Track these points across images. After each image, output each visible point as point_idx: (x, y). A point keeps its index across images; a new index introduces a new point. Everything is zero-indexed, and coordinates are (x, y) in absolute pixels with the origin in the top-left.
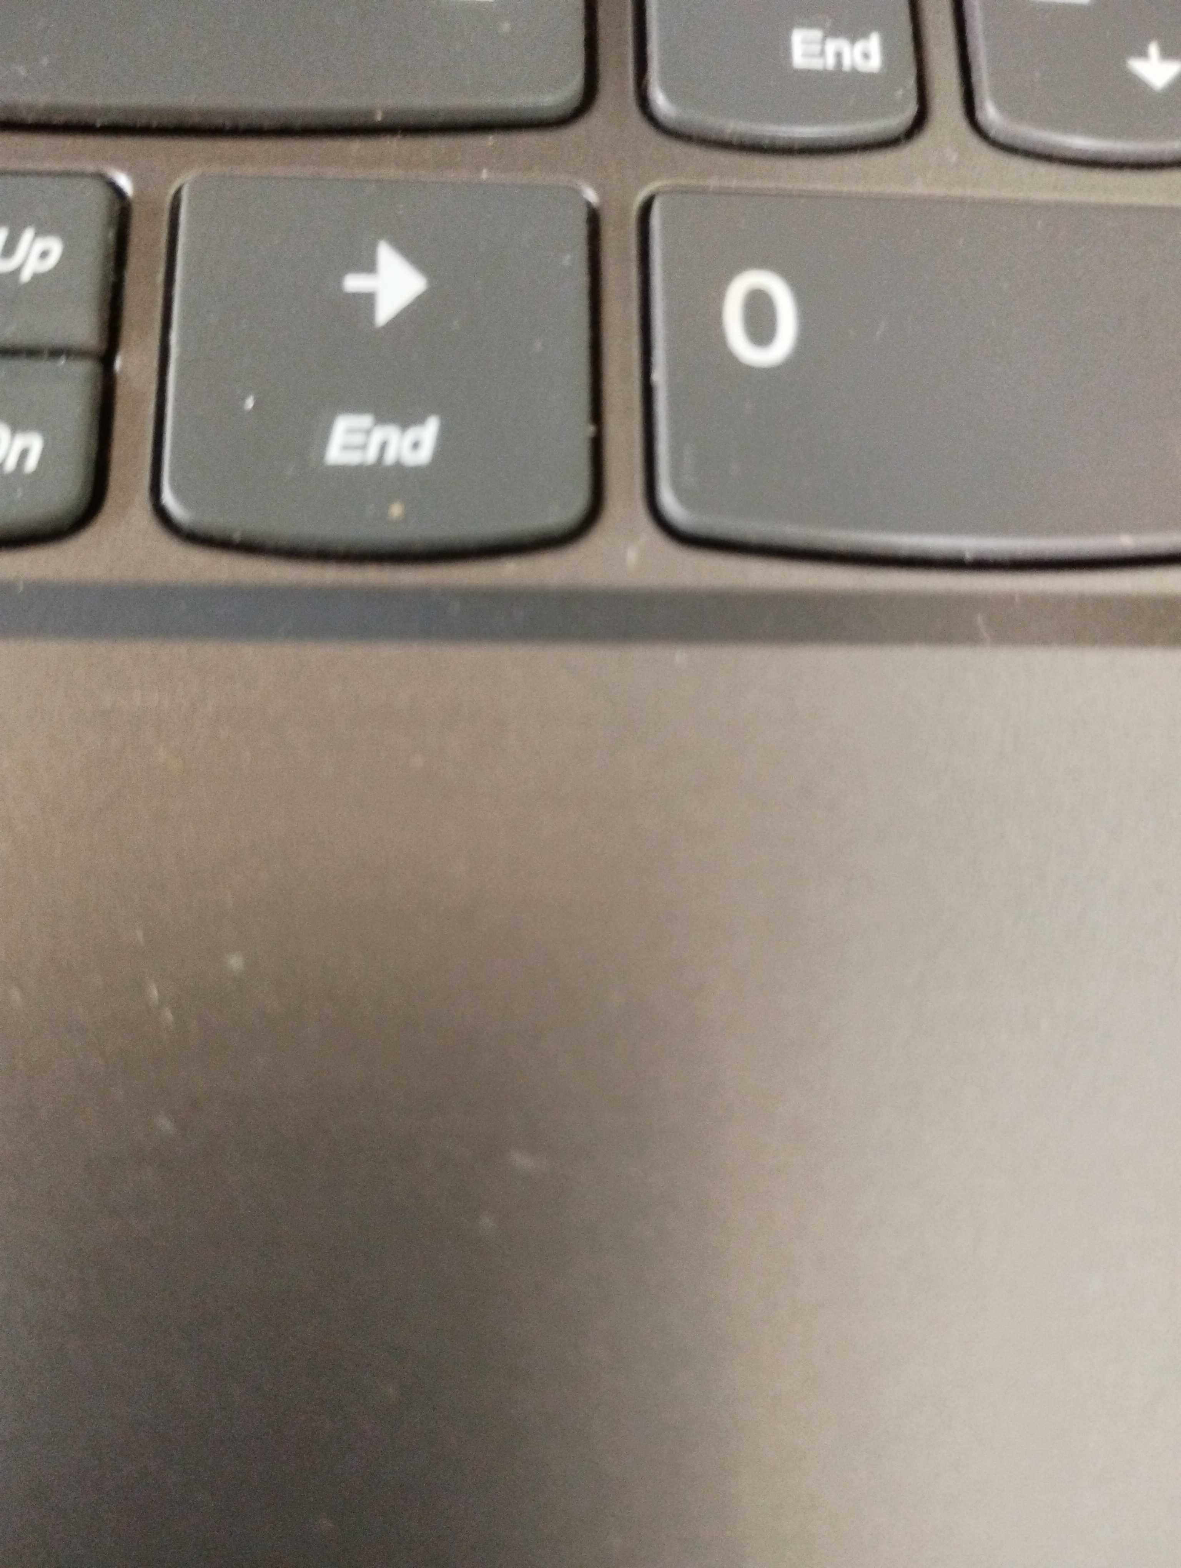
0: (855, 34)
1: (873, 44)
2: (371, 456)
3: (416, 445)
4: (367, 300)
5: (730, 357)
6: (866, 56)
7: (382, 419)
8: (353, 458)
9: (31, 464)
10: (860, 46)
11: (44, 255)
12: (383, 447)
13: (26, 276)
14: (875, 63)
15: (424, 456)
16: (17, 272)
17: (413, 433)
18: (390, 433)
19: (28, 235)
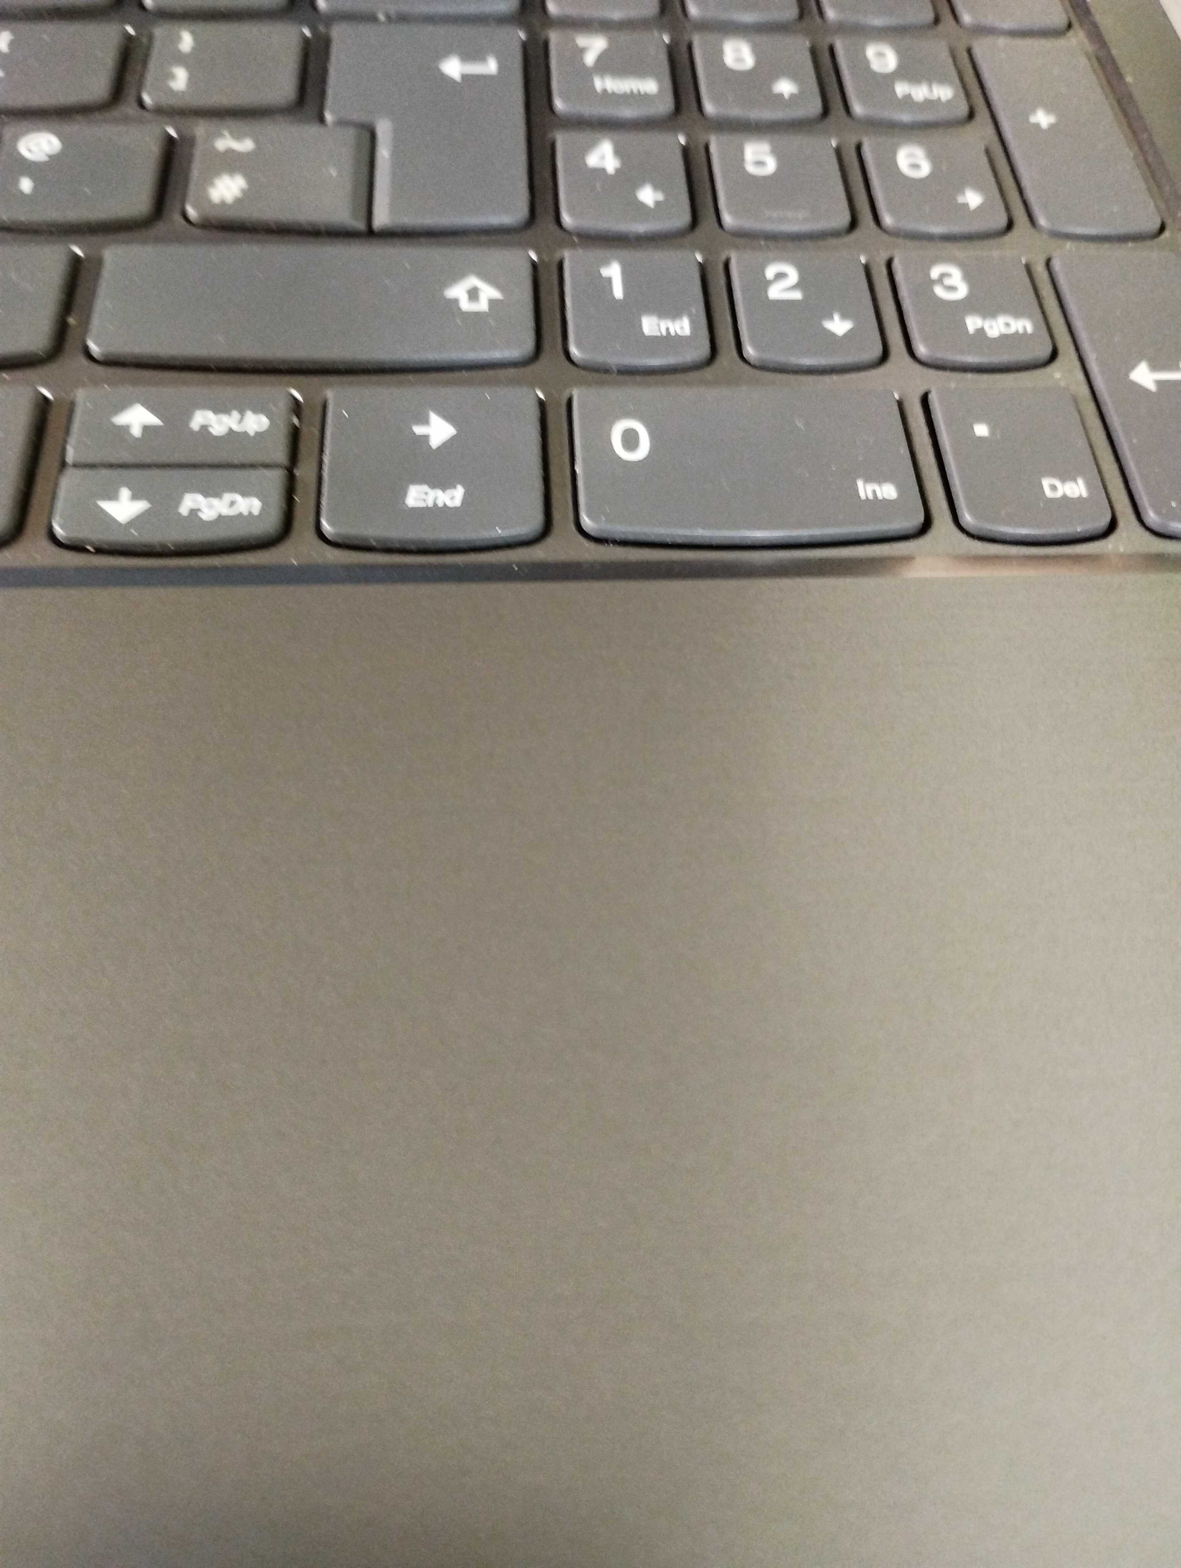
0: (675, 318)
1: (686, 322)
2: (429, 503)
3: (453, 498)
4: (426, 438)
5: (616, 457)
6: (682, 328)
7: (434, 488)
8: (420, 504)
9: (256, 512)
10: (678, 324)
11: (259, 423)
12: (435, 499)
13: (250, 432)
14: (686, 331)
15: (456, 503)
16: (245, 431)
17: (450, 492)
18: (439, 493)
19: (250, 414)
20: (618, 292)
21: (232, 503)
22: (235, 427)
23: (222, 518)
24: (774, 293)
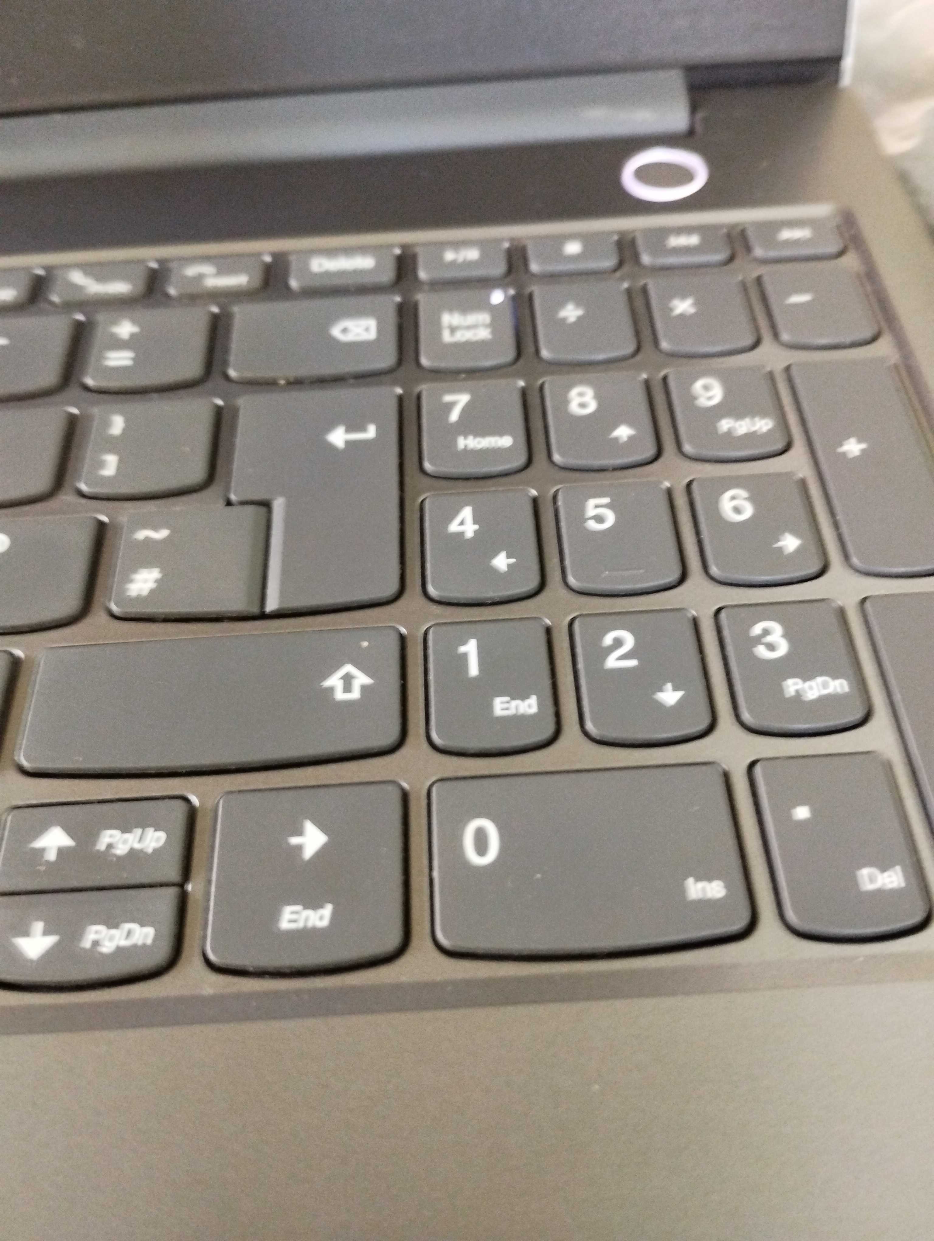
0: (524, 697)
1: (534, 700)
2: (300, 925)
3: (321, 918)
4: (300, 849)
5: (468, 861)
6: (530, 707)
7: (306, 907)
8: (293, 926)
9: (149, 941)
10: (528, 702)
11: (158, 840)
12: (307, 920)
13: (150, 851)
14: (534, 710)
15: (324, 923)
16: (145, 849)
17: (320, 912)
18: (309, 913)
19: (150, 830)
20: (474, 670)
21: (129, 933)
22: (137, 846)
23: (120, 950)
24: (612, 662)
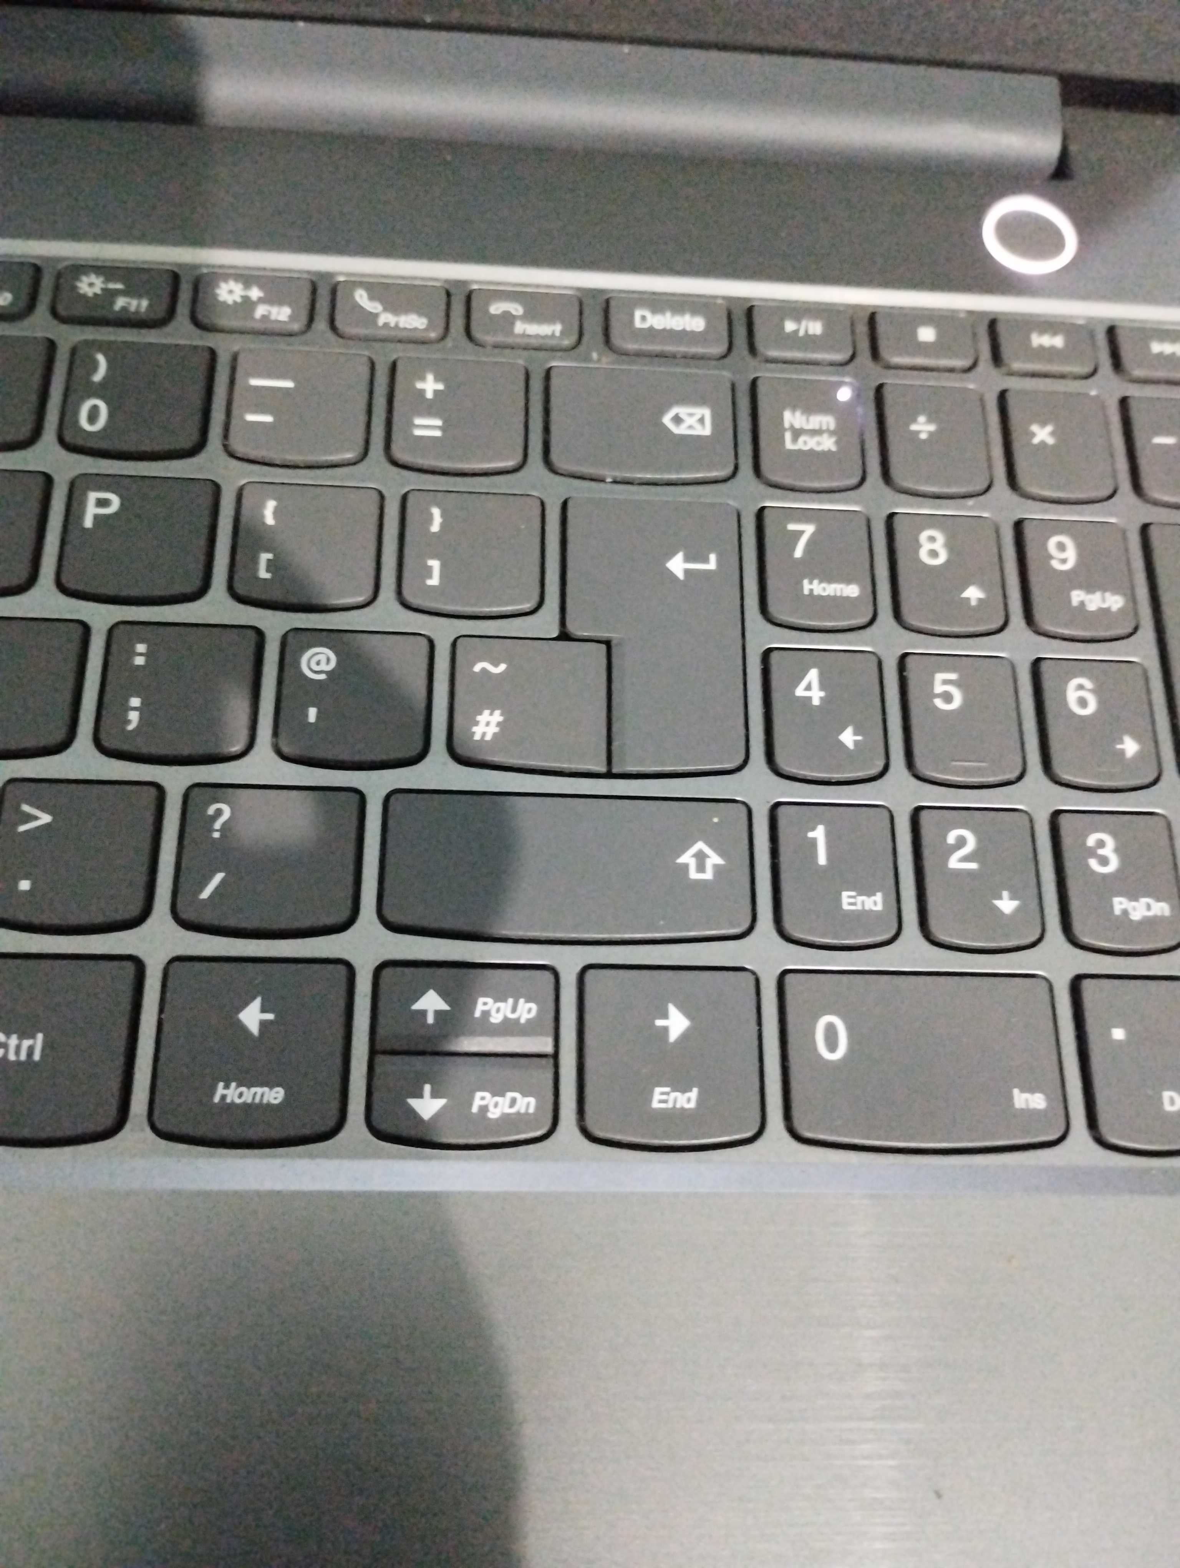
0: (870, 893)
1: (879, 897)
3: (689, 1100)
4: (666, 1029)
5: (820, 1057)
7: (675, 1090)
9: (531, 1110)
10: (873, 898)
11: (530, 1011)
12: (675, 1101)
13: (523, 1021)
14: (879, 907)
15: (692, 1105)
16: (518, 1019)
17: (688, 1095)
19: (522, 1001)
20: (822, 859)
21: (513, 1102)
22: (512, 1016)
23: (505, 1117)
24: (954, 863)
